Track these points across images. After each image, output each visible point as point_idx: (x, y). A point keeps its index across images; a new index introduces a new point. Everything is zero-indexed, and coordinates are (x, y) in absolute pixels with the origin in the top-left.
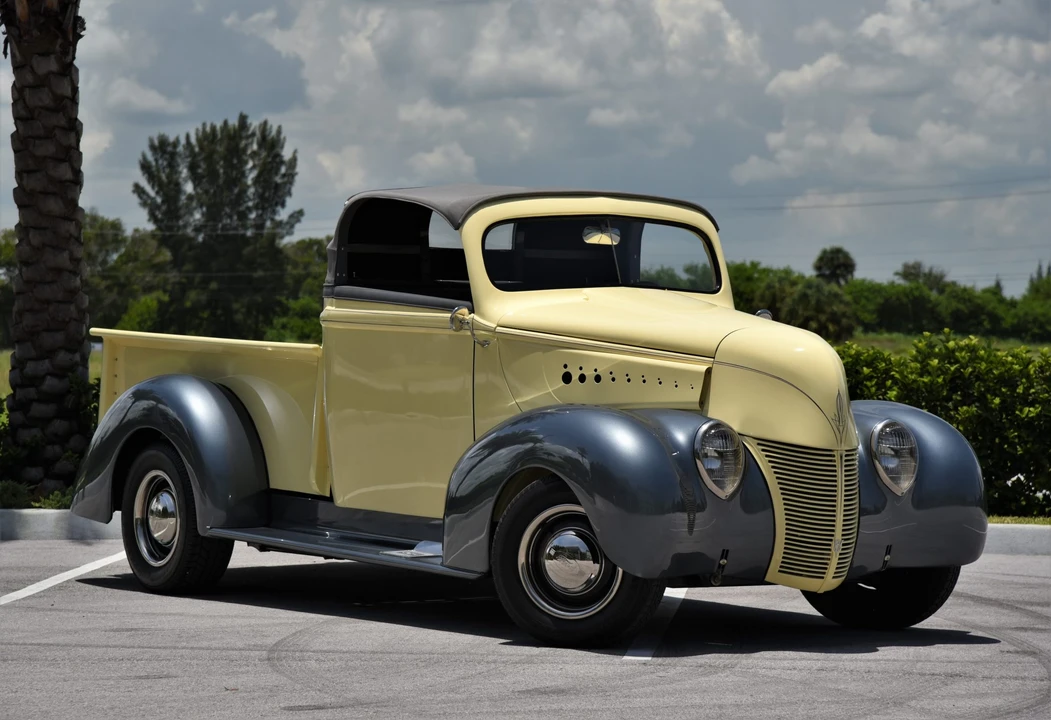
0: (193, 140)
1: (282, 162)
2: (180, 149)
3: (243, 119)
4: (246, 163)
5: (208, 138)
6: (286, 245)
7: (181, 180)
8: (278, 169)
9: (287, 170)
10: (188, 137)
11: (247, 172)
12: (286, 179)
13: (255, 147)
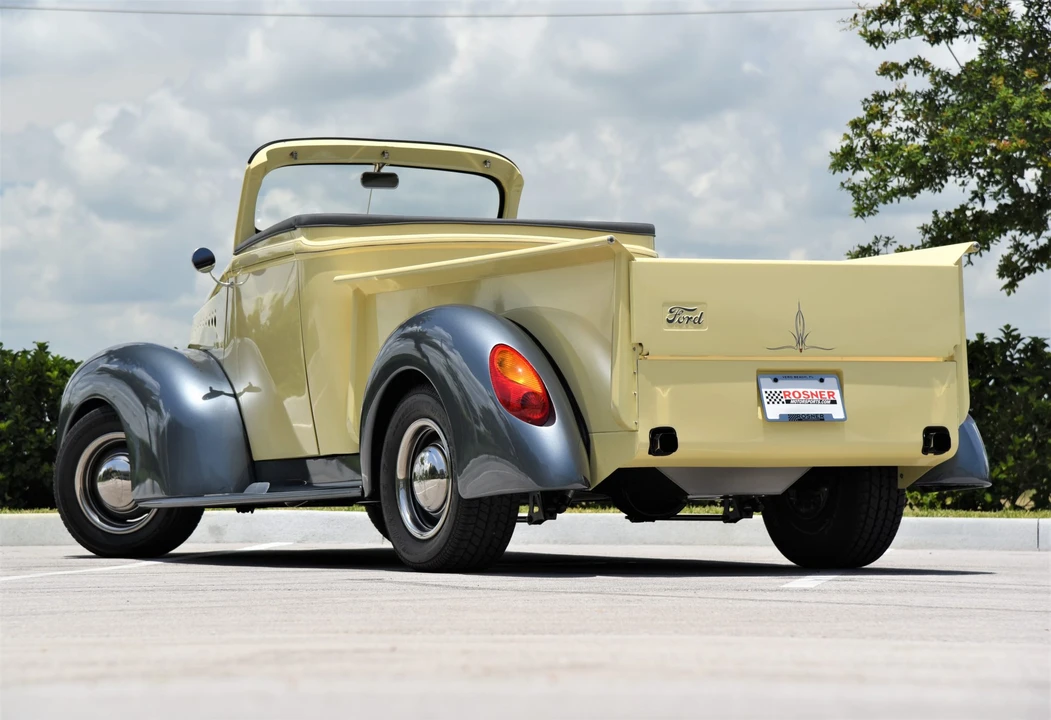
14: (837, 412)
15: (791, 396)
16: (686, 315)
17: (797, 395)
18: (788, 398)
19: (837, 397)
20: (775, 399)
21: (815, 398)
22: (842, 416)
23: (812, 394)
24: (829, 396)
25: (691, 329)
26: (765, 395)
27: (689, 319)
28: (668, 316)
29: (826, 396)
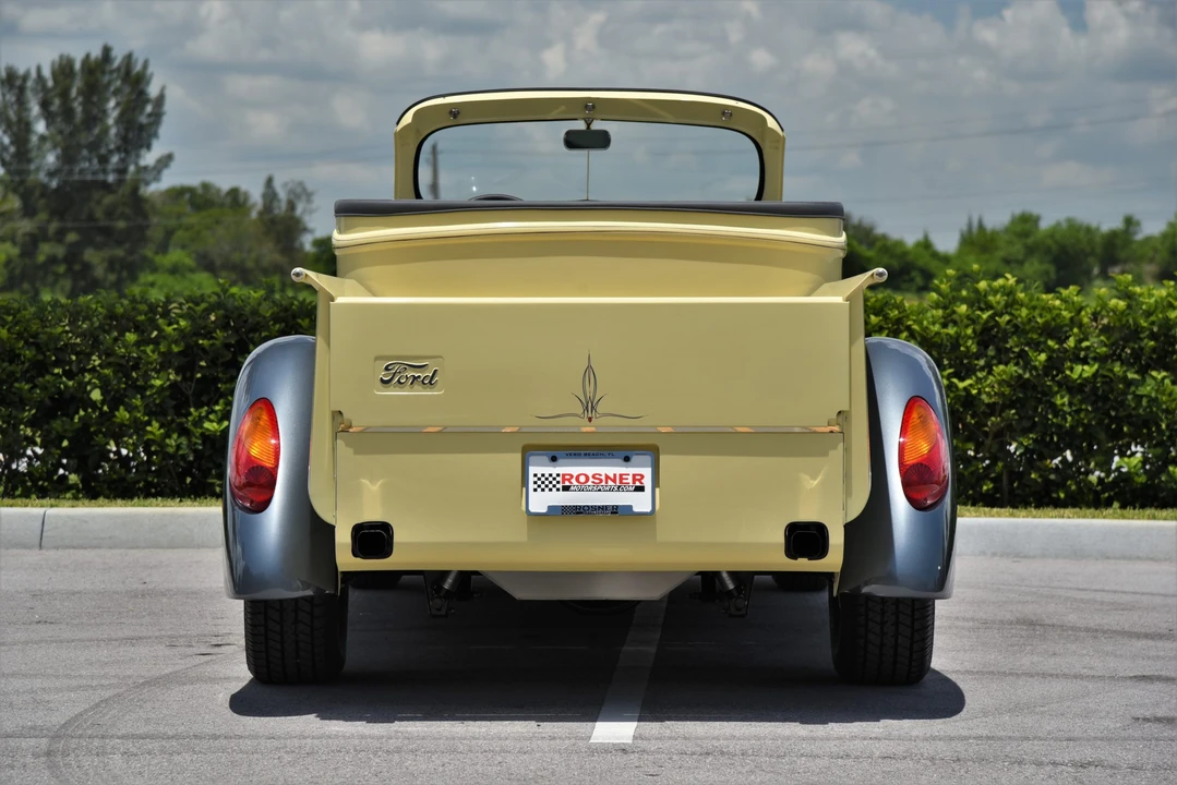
0: (47, 73)
1: (147, 101)
2: (30, 84)
3: (107, 51)
4: (107, 100)
5: (64, 69)
6: (152, 194)
7: (31, 119)
8: (143, 109)
9: (154, 108)
10: (39, 69)
11: (110, 111)
12: (152, 119)
13: (118, 83)
14: (641, 503)
15: (573, 480)
16: (410, 373)
17: (582, 479)
18: (567, 483)
19: (647, 482)
20: (545, 484)
21: (610, 483)
22: (648, 509)
23: (607, 477)
24: (634, 480)
25: (419, 392)
26: (532, 479)
27: (415, 378)
28: (382, 374)
29: (630, 480)
